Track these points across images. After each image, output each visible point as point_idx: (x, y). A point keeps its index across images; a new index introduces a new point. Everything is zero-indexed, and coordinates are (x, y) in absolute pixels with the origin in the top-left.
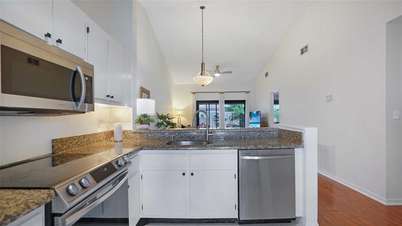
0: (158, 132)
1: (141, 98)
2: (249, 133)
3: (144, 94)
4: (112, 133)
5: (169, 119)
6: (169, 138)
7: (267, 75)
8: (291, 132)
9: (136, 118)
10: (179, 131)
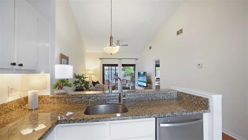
0: (75, 96)
1: (61, 64)
2: (155, 95)
3: (63, 60)
4: (26, 99)
5: (84, 78)
6: (87, 101)
7: (150, 48)
8: (194, 96)
9: (55, 83)
10: (96, 96)
